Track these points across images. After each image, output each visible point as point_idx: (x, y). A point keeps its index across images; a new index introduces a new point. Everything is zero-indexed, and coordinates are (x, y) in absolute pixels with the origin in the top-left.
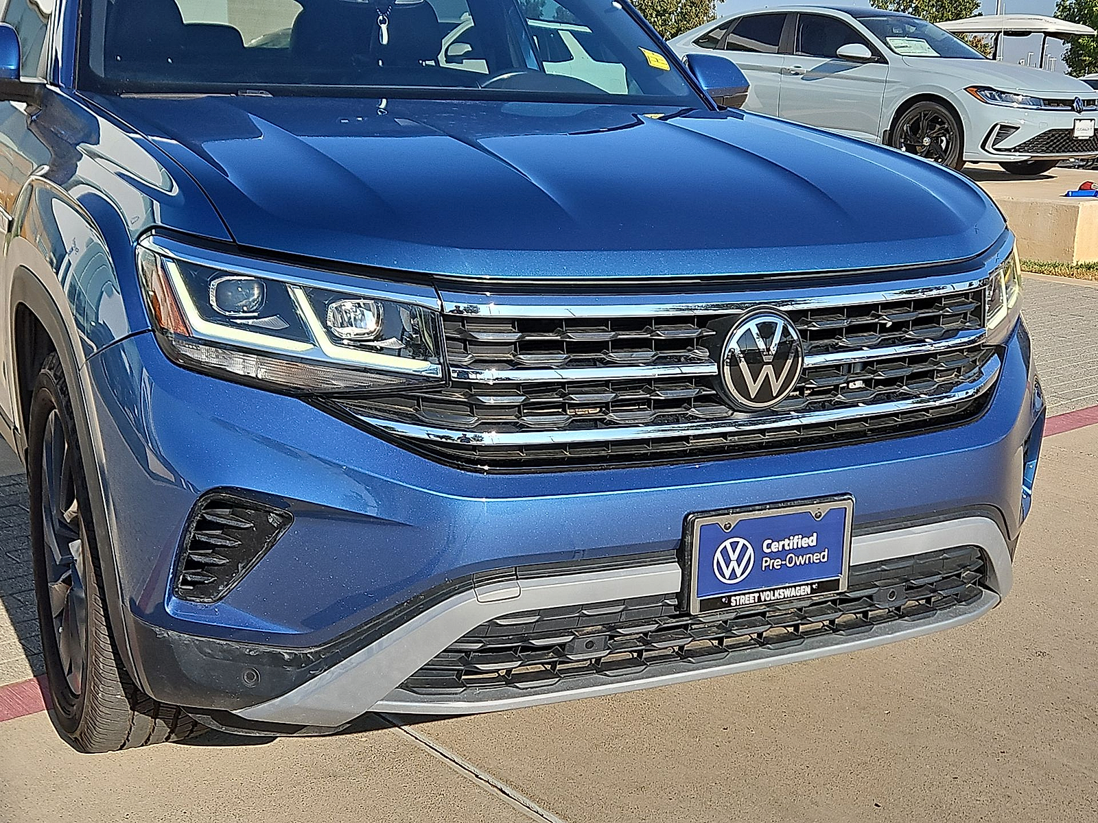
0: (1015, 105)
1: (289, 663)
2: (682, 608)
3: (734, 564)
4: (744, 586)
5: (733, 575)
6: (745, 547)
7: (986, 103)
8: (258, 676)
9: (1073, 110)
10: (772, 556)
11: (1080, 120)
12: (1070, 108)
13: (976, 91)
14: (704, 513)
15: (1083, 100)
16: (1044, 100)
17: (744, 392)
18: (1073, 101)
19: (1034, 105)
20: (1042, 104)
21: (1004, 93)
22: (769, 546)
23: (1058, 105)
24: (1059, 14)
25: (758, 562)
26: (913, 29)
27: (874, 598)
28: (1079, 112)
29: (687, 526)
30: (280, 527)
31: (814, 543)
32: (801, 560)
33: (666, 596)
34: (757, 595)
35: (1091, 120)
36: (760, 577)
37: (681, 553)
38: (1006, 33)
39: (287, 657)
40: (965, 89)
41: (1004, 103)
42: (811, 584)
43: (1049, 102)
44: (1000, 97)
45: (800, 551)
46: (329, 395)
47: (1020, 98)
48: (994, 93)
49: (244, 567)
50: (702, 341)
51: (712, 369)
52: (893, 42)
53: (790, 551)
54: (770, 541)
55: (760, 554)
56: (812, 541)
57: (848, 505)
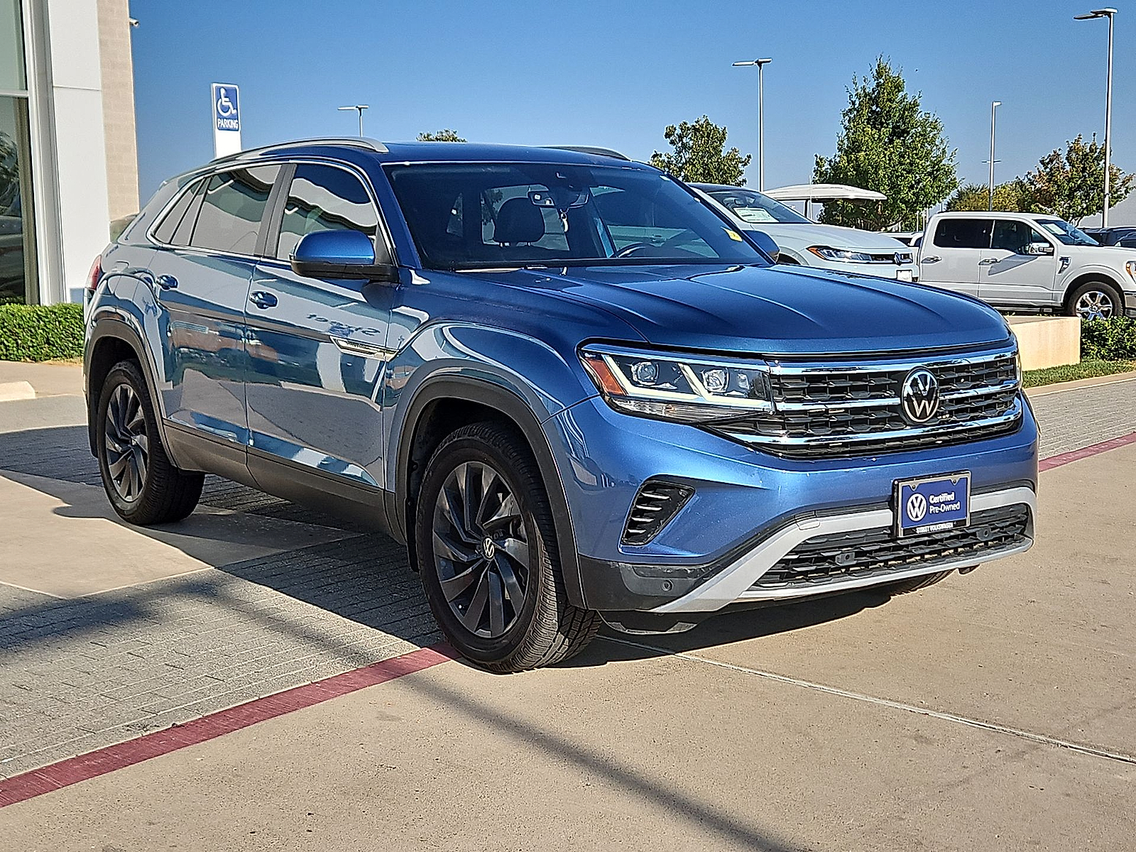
0: (845, 260)
1: (690, 576)
2: (893, 537)
3: (917, 509)
4: (922, 522)
5: (917, 517)
6: (922, 500)
7: (826, 259)
8: (671, 585)
9: (894, 263)
10: (934, 505)
11: (901, 271)
12: (891, 262)
13: (816, 250)
14: (903, 480)
15: (901, 255)
16: (871, 255)
17: (914, 414)
18: (893, 255)
19: (864, 260)
20: (870, 259)
21: (839, 251)
22: (933, 499)
23: (883, 260)
24: (817, 178)
25: (928, 509)
26: (752, 201)
27: (977, 534)
28: (899, 264)
29: (895, 488)
30: (687, 497)
31: (953, 499)
32: (947, 508)
33: (884, 528)
34: (928, 527)
35: (909, 270)
36: (930, 518)
37: (891, 503)
38: (814, 201)
39: (689, 571)
40: (807, 249)
41: (839, 259)
42: (953, 522)
43: (876, 257)
44: (837, 254)
45: (947, 503)
46: (706, 423)
47: (849, 255)
48: (831, 251)
49: (663, 523)
50: (891, 387)
51: (897, 401)
52: (740, 212)
53: (943, 503)
54: (933, 496)
55: (929, 504)
56: (951, 497)
57: (968, 476)
